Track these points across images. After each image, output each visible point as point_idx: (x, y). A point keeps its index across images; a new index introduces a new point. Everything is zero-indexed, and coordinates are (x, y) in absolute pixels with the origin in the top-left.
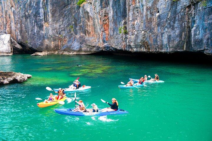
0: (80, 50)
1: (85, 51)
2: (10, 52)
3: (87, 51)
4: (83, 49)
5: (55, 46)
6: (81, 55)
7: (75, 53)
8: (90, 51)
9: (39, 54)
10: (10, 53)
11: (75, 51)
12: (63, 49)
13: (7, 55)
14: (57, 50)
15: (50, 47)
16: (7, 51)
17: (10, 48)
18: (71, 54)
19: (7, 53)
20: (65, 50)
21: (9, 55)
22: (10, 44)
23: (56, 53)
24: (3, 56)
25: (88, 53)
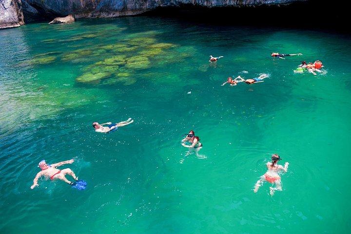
0: (125, 9)
1: (132, 10)
2: (17, 20)
3: (136, 10)
4: (129, 6)
5: (87, 5)
6: (127, 16)
7: (117, 14)
8: (141, 9)
9: (62, 20)
10: (16, 23)
11: (117, 11)
12: (99, 7)
13: (12, 26)
14: (91, 10)
15: (79, 6)
16: (11, 21)
17: (15, 14)
18: (111, 15)
19: (12, 24)
20: (101, 11)
21: (15, 26)
22: (14, 7)
23: (90, 15)
24: (6, 28)
25: (139, 12)
